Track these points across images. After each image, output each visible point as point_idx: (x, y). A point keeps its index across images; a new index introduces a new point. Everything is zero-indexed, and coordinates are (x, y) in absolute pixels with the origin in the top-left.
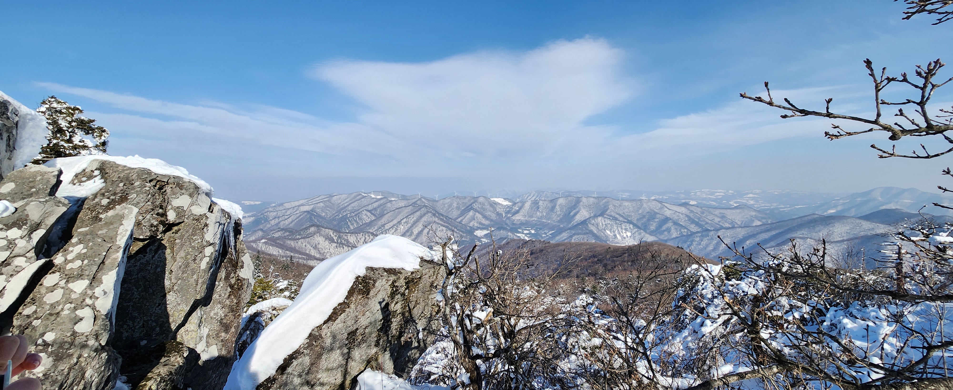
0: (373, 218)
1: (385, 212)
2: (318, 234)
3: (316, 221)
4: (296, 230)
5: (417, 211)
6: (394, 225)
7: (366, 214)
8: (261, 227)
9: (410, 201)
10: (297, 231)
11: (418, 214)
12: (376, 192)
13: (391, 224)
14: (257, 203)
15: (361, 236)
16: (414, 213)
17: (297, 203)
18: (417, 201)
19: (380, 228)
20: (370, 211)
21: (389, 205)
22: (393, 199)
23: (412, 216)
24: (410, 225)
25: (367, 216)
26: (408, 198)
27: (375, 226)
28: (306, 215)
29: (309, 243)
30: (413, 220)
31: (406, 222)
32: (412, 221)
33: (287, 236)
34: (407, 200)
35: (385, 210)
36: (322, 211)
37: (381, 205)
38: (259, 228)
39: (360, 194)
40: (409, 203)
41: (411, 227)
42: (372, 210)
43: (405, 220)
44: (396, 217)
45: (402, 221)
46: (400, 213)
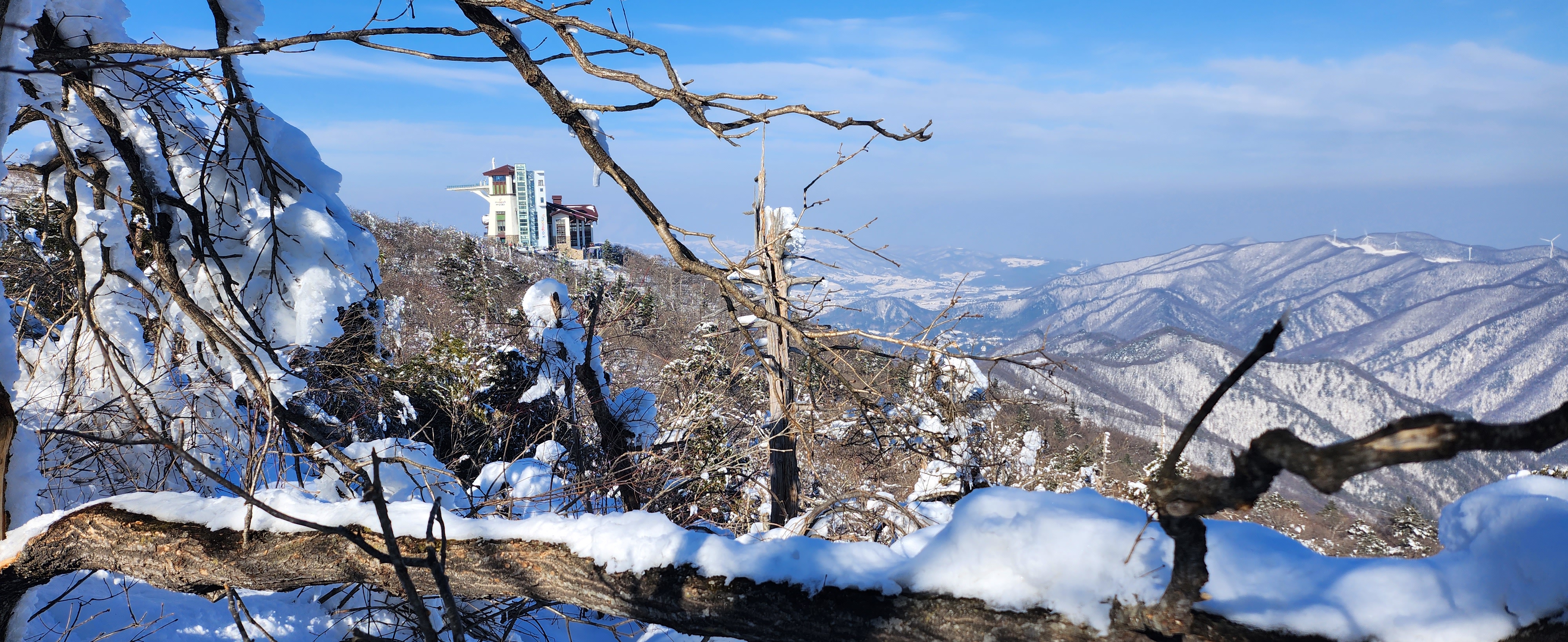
0: (1364, 319)
1: (1411, 301)
2: (1181, 356)
3: (1181, 317)
4: (1124, 340)
5: (1534, 303)
6: (1438, 347)
7: (1338, 307)
8: (1041, 325)
9: (1508, 268)
10: (1125, 342)
11: (1537, 313)
12: (1382, 237)
13: (1427, 343)
14: (1036, 263)
15: (1314, 372)
16: (1520, 309)
17: (1133, 267)
18: (1540, 267)
19: (1385, 352)
20: (1354, 298)
21: (1425, 279)
22: (1442, 260)
23: (1512, 320)
24: (1498, 350)
25: (1342, 310)
26: (1503, 256)
27: (1367, 343)
28: (1154, 302)
29: (1154, 377)
30: (1514, 333)
31: (1485, 340)
32: (1508, 339)
33: (1100, 353)
34: (1499, 263)
35: (1410, 295)
36: (1202, 290)
37: (1394, 279)
38: (1035, 327)
39: (1325, 243)
40: (1504, 274)
41: (1503, 358)
42: (1362, 294)
43: (1481, 332)
44: (1446, 321)
45: (1472, 337)
46: (1462, 307)
